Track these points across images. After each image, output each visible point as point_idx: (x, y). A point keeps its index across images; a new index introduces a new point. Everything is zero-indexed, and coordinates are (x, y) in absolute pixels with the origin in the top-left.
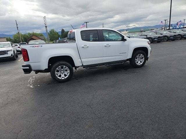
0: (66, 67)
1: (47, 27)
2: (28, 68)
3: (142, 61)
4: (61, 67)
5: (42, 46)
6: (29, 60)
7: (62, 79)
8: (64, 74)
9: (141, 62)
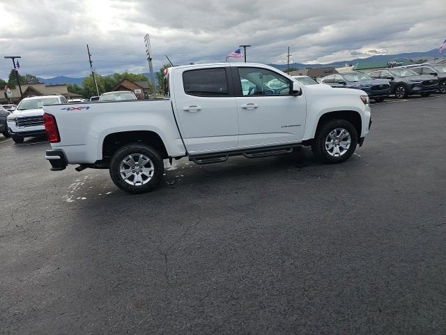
0: (146, 157)
1: (151, 59)
2: (59, 157)
3: (343, 146)
4: (134, 157)
5: (88, 108)
6: (59, 140)
7: (137, 184)
8: (140, 173)
9: (341, 149)
